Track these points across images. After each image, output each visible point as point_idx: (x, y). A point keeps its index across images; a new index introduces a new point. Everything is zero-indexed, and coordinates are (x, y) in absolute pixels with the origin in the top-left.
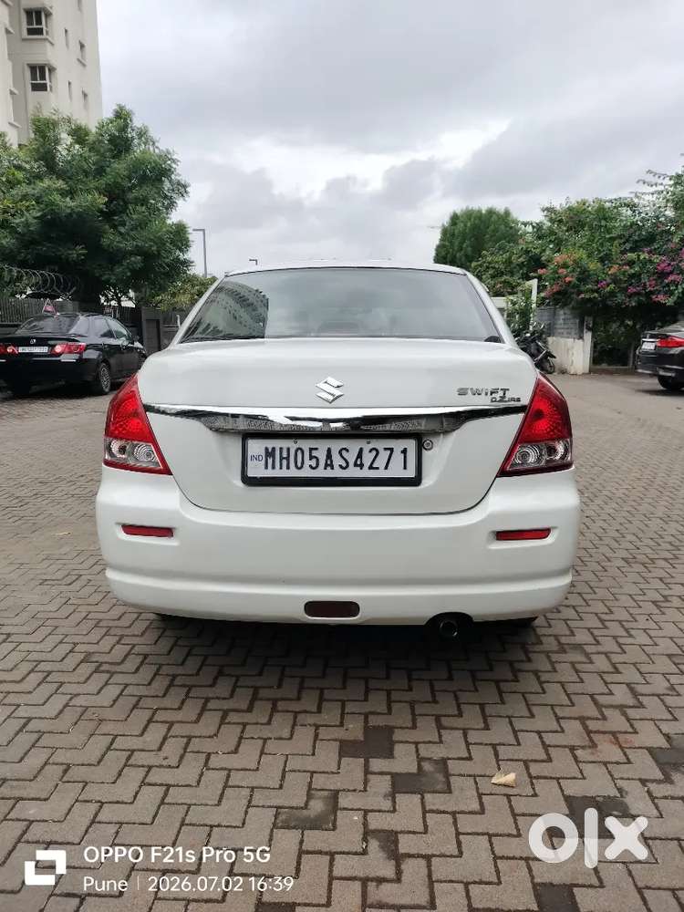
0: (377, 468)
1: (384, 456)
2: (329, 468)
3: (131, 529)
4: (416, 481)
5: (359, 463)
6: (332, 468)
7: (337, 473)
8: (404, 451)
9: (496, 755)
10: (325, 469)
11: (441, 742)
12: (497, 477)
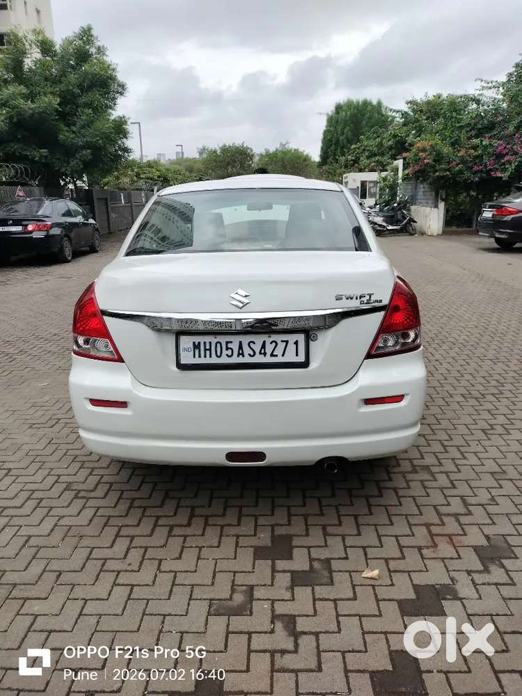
0: (277, 356)
1: (281, 346)
2: (241, 356)
3: (96, 402)
4: (305, 365)
5: (263, 352)
6: (243, 356)
7: (247, 359)
8: (296, 343)
9: (366, 554)
10: (238, 356)
11: (326, 546)
12: (365, 359)
